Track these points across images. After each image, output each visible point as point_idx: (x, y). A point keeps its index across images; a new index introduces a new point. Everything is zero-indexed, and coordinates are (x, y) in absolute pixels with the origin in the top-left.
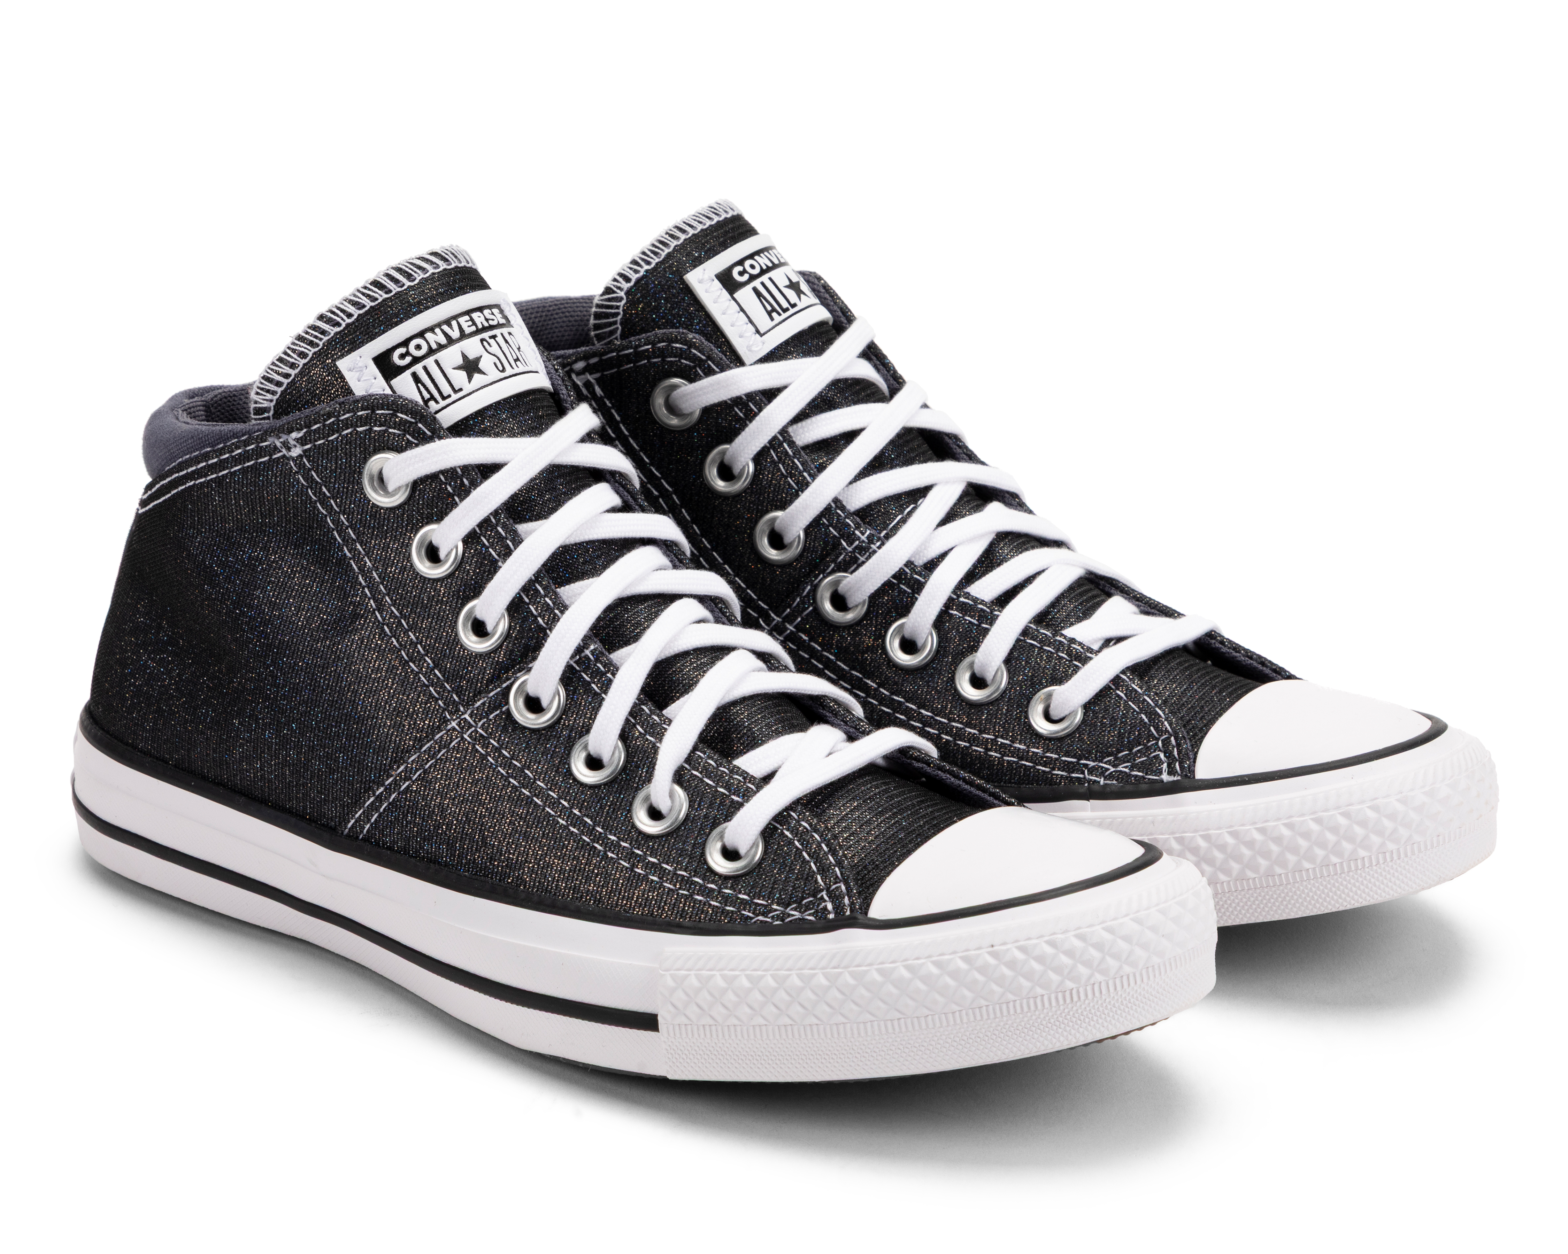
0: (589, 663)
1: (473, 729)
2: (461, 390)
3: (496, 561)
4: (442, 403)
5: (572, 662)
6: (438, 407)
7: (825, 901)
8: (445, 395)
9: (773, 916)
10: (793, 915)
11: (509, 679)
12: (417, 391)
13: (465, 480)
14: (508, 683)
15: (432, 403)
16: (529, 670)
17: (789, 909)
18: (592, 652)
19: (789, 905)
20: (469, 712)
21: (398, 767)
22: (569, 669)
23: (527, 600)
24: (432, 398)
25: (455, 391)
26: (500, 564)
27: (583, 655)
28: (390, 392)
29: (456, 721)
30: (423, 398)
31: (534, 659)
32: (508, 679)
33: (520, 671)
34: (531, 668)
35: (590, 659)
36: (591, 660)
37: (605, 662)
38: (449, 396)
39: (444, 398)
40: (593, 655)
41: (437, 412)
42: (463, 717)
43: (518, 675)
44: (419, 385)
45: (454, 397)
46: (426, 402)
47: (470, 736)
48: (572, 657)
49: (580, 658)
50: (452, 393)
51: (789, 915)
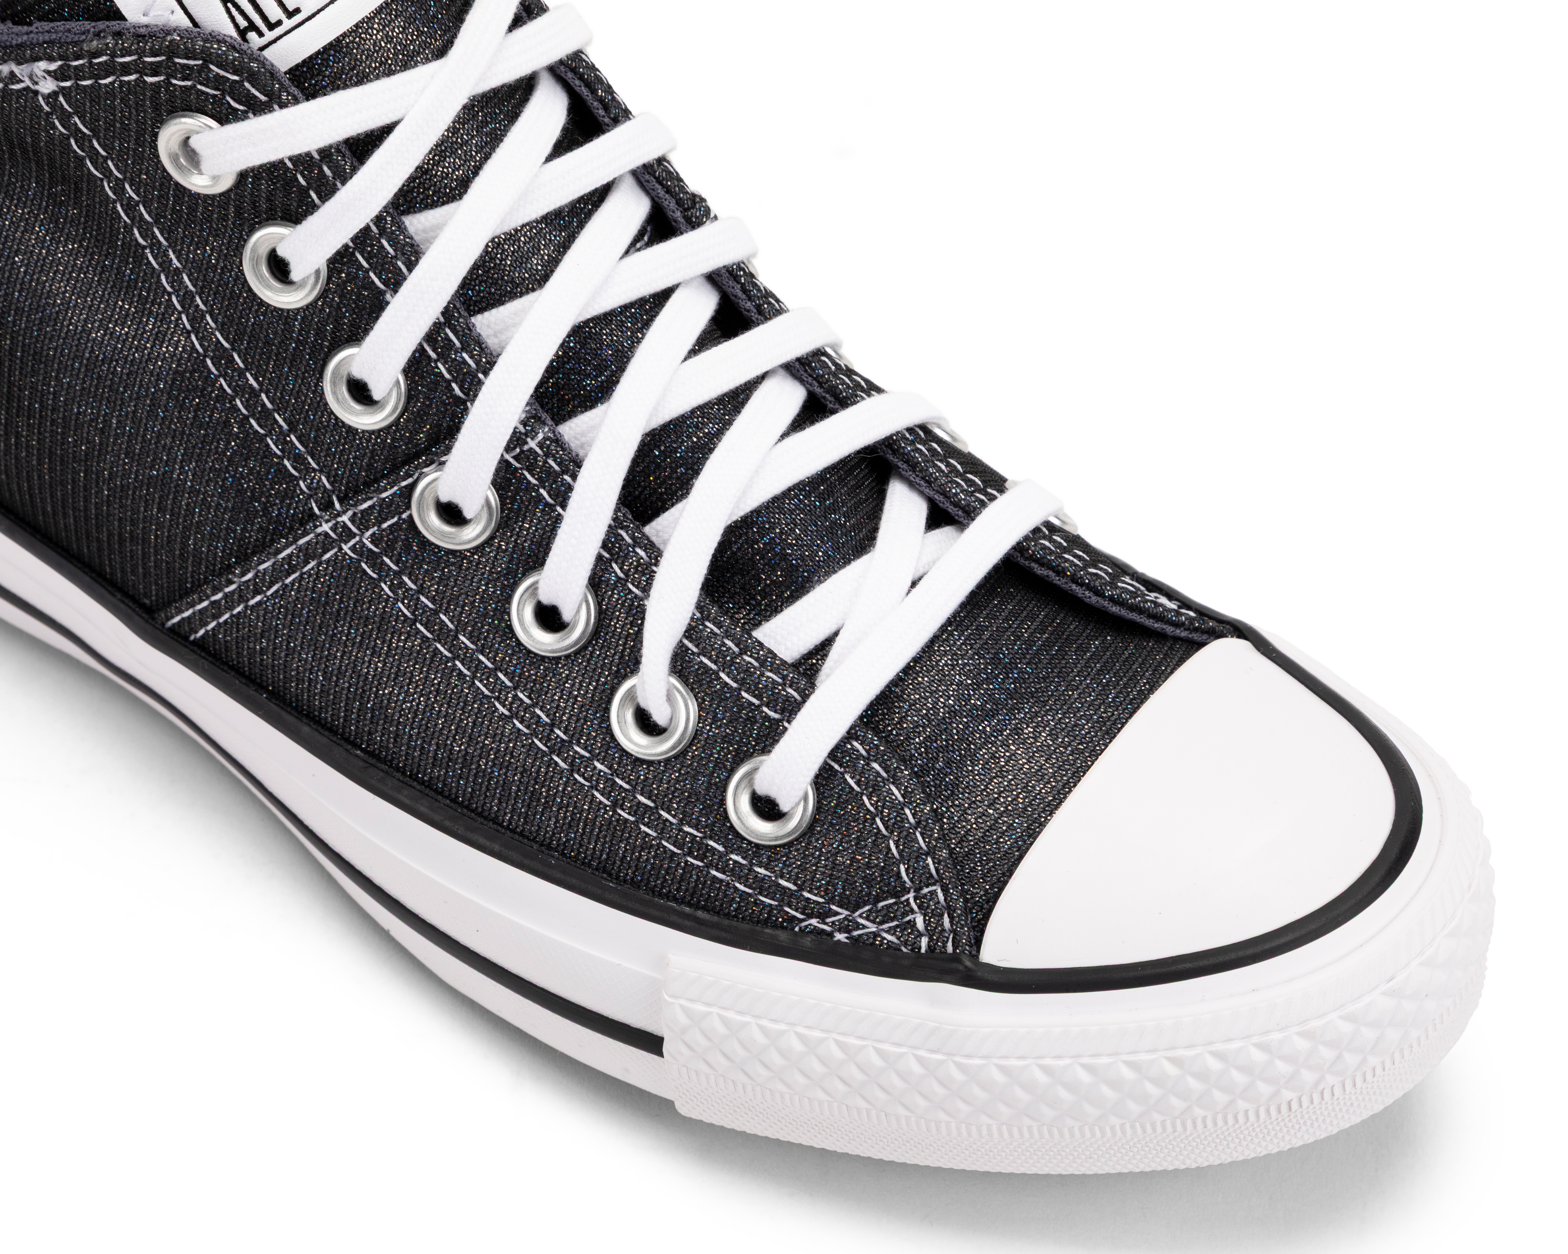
0: (535, 459)
1: (357, 538)
2: (297, 11)
3: (383, 293)
4: (270, 35)
5: (508, 457)
6: (263, 41)
7: (912, 911)
8: (273, 20)
9: (833, 923)
10: (864, 927)
11: (411, 476)
12: (226, 16)
13: (325, 169)
14: (410, 480)
15: (252, 36)
16: (443, 463)
17: (857, 913)
18: (541, 445)
19: (857, 907)
20: (350, 513)
21: (243, 574)
22: (503, 467)
23: (433, 355)
24: (252, 27)
25: (290, 14)
26: (388, 297)
27: (526, 448)
28: (186, 23)
29: (330, 524)
30: (236, 26)
31: (448, 450)
32: (408, 475)
33: (428, 466)
34: (444, 463)
35: (536, 453)
36: (539, 455)
37: (561, 458)
38: (279, 23)
39: (271, 26)
40: (541, 448)
41: (262, 49)
42: (339, 519)
43: (425, 470)
44: (229, 5)
45: (288, 24)
46: (243, 33)
47: (353, 549)
48: (508, 449)
49: (522, 452)
50: (283, 17)
51: (858, 926)
